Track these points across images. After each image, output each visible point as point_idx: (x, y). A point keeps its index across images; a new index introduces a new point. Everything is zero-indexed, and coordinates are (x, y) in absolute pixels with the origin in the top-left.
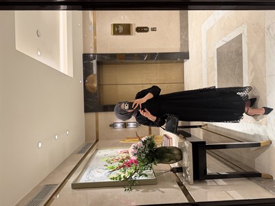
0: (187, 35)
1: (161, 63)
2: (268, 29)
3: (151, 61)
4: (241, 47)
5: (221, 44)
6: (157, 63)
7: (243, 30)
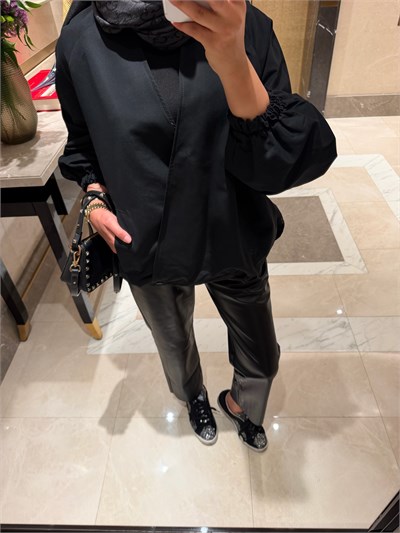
0: (365, 113)
1: (306, 41)
2: (343, 325)
3: (316, 10)
4: (312, 258)
5: (329, 207)
6: (308, 28)
7: (352, 264)
